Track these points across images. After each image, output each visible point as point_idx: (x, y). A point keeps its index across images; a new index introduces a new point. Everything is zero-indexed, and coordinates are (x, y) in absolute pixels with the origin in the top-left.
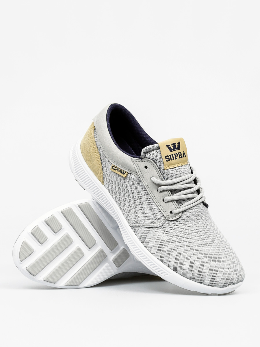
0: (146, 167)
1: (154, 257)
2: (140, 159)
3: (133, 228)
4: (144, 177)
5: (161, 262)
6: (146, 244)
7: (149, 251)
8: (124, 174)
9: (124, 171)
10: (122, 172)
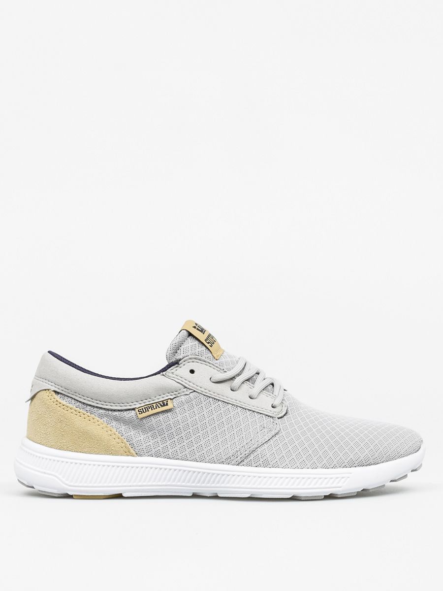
0: (192, 372)
1: (310, 470)
2: (176, 365)
3: (242, 464)
4: (200, 385)
5: (324, 469)
6: (284, 465)
7: (296, 470)
8: (167, 404)
9: (163, 401)
10: (161, 405)
